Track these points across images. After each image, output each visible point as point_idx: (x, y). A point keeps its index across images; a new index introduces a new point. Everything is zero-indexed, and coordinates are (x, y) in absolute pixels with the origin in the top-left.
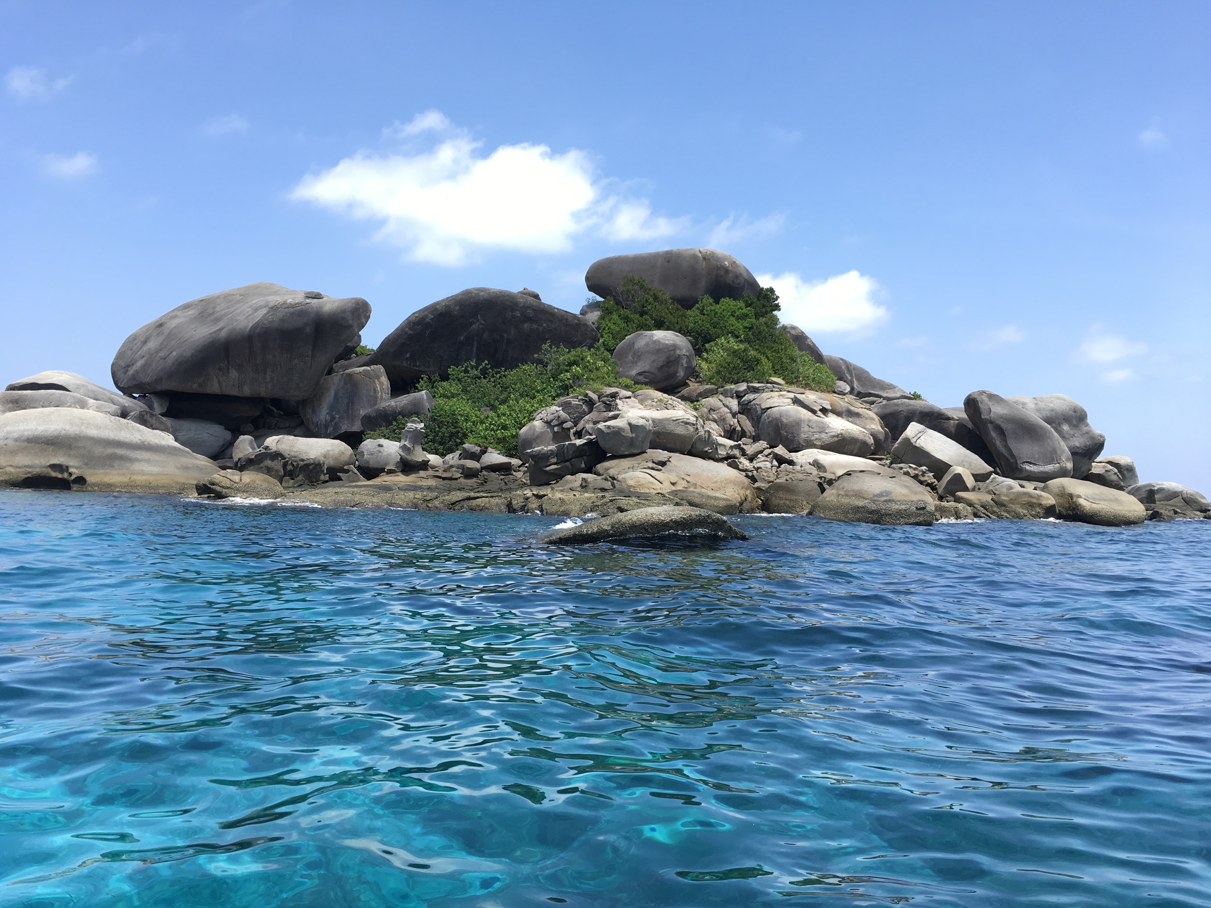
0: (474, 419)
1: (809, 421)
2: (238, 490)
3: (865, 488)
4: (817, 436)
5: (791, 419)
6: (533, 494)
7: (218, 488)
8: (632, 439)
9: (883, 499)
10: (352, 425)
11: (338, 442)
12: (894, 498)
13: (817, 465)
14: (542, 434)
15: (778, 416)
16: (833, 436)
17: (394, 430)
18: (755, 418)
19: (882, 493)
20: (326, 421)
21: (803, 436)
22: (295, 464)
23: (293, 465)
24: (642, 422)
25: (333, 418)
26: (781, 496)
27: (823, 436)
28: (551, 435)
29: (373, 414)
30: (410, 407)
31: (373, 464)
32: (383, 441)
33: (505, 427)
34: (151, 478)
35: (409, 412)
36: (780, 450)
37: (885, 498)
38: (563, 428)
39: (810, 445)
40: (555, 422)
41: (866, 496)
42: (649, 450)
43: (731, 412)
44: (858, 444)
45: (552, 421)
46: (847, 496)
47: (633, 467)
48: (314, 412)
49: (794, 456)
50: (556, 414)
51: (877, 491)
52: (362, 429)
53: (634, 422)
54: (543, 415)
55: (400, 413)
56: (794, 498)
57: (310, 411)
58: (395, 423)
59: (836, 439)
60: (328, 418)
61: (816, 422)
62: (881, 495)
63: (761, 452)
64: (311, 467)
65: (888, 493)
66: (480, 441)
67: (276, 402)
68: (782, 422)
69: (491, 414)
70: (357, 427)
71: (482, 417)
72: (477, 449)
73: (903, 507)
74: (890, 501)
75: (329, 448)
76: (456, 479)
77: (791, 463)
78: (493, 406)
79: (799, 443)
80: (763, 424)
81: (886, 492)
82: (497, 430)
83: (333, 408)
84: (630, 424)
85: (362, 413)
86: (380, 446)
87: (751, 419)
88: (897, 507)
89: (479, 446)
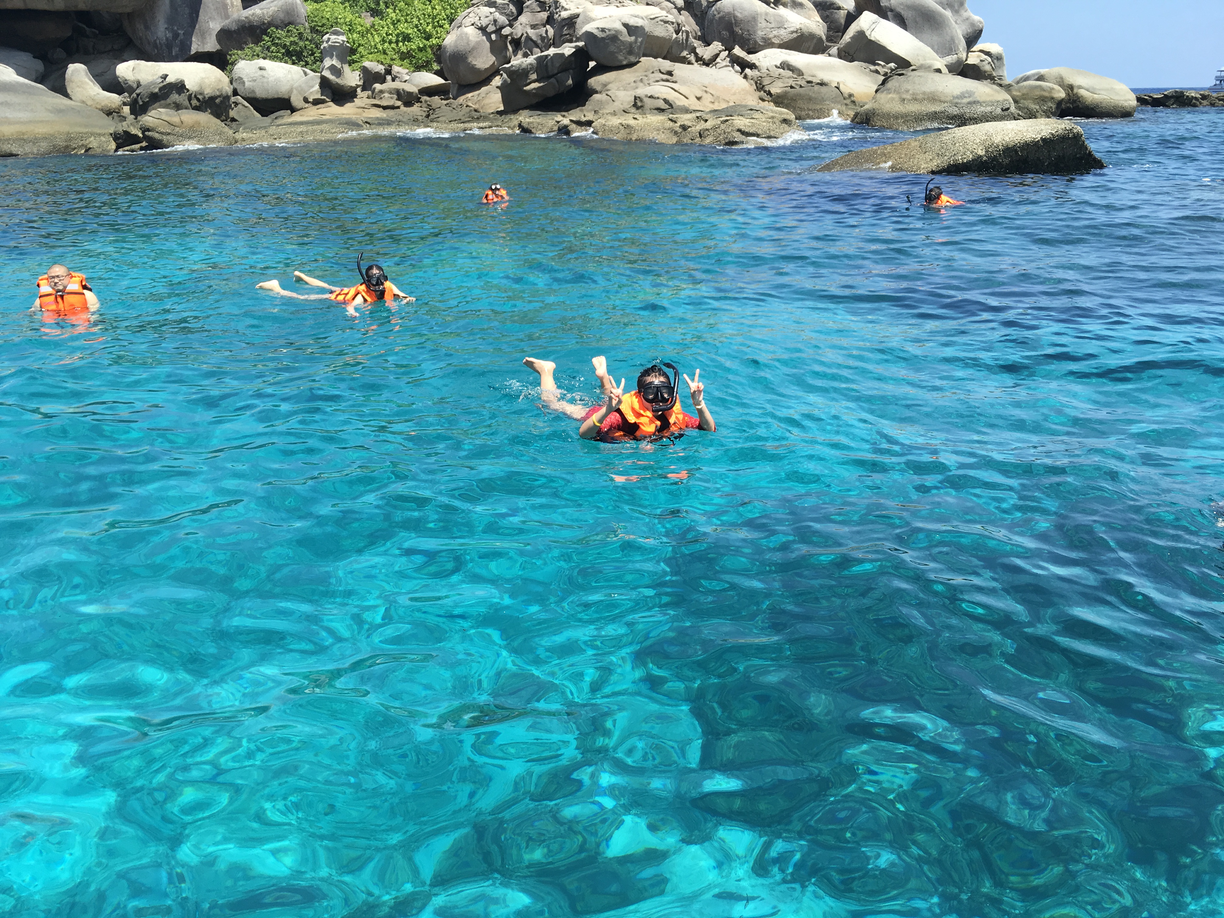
0: (359, 28)
1: (767, 14)
2: (181, 136)
3: (940, 89)
4: (775, 33)
5: (746, 13)
7: (157, 136)
8: (631, 44)
9: (965, 101)
10: (203, 43)
11: (207, 66)
12: (978, 99)
13: (785, 66)
14: (478, 43)
15: (731, 10)
16: (792, 32)
17: (268, 48)
18: (699, 14)
19: (962, 93)
20: (167, 39)
21: (760, 33)
22: (200, 97)
23: (198, 100)
24: (639, 22)
25: (176, 35)
27: (782, 32)
28: (488, 44)
29: (234, 27)
30: (281, 15)
31: (261, 93)
32: (262, 62)
33: (407, 38)
35: (282, 22)
36: (738, 51)
37: (968, 100)
38: (501, 36)
39: (769, 44)
40: (491, 28)
41: (943, 99)
42: (643, 59)
43: (676, 7)
44: (815, 41)
45: (487, 26)
46: (916, 100)
47: (641, 80)
48: (147, 28)
49: (751, 58)
50: (491, 18)
51: (957, 92)
52: (218, 47)
53: (632, 22)
54: (472, 18)
55: (270, 24)
57: (140, 26)
58: (267, 38)
59: (795, 35)
60: (169, 35)
61: (775, 15)
62: (962, 96)
63: (717, 56)
64: (218, 101)
65: (970, 94)
66: (381, 57)
67: (84, 16)
68: (735, 17)
69: (377, 20)
70: (211, 45)
71: (368, 26)
72: (381, 68)
73: (989, 109)
74: (974, 102)
76: (398, 107)
77: (752, 66)
78: (372, 10)
79: (756, 42)
80: (711, 21)
81: (967, 92)
82: (397, 42)
83: (171, 21)
84: (626, 25)
85: (215, 26)
86: (261, 69)
87: (694, 16)
88: (982, 109)
89: (382, 63)
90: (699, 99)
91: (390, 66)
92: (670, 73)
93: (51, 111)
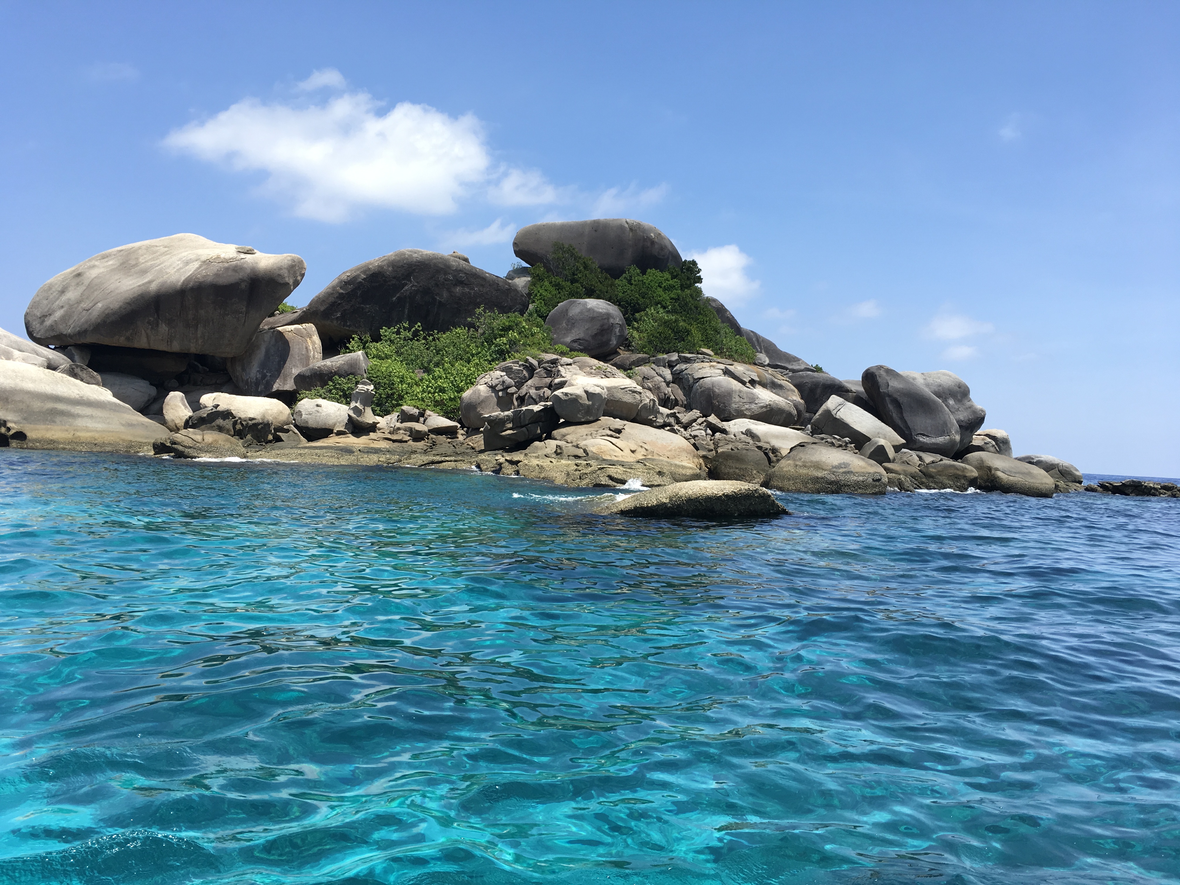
0: (409, 381)
1: (740, 391)
2: (200, 450)
3: (824, 459)
4: (747, 406)
5: (723, 390)
6: (506, 460)
7: (180, 448)
8: (588, 406)
9: (841, 470)
10: (284, 384)
11: (275, 401)
12: (852, 470)
13: (749, 433)
14: (487, 398)
15: (710, 386)
16: (762, 407)
17: (331, 390)
18: (687, 388)
19: (840, 464)
20: (257, 379)
21: (734, 406)
22: (244, 423)
23: (242, 425)
24: (598, 390)
25: (264, 376)
26: (731, 464)
27: (753, 406)
28: (495, 399)
29: (308, 374)
30: (346, 367)
31: (312, 424)
32: (320, 401)
33: (442, 390)
34: (97, 435)
35: (346, 372)
36: (713, 419)
37: (844, 470)
38: (507, 393)
39: (741, 414)
40: (499, 387)
41: (825, 467)
42: (602, 418)
43: (665, 381)
44: (784, 415)
45: (497, 385)
46: (805, 466)
47: (591, 434)
48: (244, 369)
49: (725, 425)
50: (501, 379)
51: (836, 463)
52: (295, 387)
53: (591, 390)
54: (487, 379)
55: (336, 373)
56: (744, 466)
57: (239, 368)
58: (331, 383)
59: (764, 410)
60: (259, 376)
61: (747, 393)
62: (839, 466)
63: (695, 420)
64: (260, 427)
65: (846, 465)
66: (419, 404)
67: (201, 358)
68: (714, 392)
69: (425, 376)
70: (289, 386)
71: (417, 379)
72: (416, 411)
73: (861, 478)
74: (848, 472)
75: (268, 407)
76: (406, 442)
77: (724, 431)
78: (425, 368)
79: (730, 412)
80: (695, 394)
81: (844, 463)
82: (434, 393)
83: (263, 365)
84: (586, 392)
85: (295, 372)
86: (318, 406)
87: (683, 389)
88: (855, 478)
89: (418, 408)
90: (633, 452)
91: (424, 410)
92: (619, 431)
93: (123, 425)
